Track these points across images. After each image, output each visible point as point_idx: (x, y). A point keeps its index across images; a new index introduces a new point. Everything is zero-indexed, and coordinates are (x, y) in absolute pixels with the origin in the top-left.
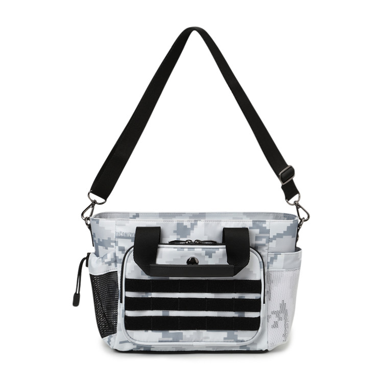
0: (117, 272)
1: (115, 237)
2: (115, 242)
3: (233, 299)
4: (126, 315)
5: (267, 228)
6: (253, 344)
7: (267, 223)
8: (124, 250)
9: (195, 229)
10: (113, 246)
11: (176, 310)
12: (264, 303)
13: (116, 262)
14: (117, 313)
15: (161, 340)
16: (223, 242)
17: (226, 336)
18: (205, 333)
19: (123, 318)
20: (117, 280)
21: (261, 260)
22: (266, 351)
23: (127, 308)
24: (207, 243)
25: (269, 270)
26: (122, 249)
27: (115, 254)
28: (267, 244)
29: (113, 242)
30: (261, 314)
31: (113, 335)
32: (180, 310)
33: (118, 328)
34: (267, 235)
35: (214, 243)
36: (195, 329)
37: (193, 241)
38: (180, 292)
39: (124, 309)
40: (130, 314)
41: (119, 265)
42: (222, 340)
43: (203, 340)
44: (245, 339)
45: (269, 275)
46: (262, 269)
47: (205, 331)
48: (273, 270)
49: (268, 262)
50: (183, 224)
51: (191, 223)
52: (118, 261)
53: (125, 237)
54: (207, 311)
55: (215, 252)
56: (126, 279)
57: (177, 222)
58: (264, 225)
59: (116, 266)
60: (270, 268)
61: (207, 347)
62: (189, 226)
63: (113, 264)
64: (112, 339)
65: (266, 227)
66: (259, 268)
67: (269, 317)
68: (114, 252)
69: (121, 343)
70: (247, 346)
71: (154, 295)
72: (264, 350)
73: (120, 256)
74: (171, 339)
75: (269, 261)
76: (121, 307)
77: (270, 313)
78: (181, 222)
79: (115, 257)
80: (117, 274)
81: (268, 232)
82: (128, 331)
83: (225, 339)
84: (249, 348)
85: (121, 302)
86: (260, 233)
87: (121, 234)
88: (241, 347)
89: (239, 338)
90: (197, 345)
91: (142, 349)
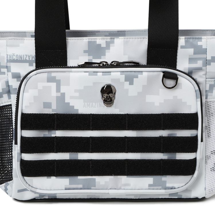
0: (11, 105)
1: (6, 61)
2: (7, 67)
3: (161, 138)
4: (23, 158)
5: (204, 47)
6: (186, 191)
7: (203, 40)
8: (20, 77)
9: (111, 48)
10: (4, 73)
11: (86, 152)
12: (202, 141)
13: (9, 92)
14: (12, 157)
15: (68, 187)
16: (147, 63)
17: (152, 183)
18: (124, 179)
19: (19, 163)
20: (12, 116)
21: (197, 88)
23: (24, 150)
24: (127, 64)
25: (208, 100)
26: (16, 76)
27: (7, 82)
28: (204, 68)
29: (3, 67)
30: (198, 155)
31: (9, 182)
32: (92, 152)
33: (13, 174)
34: (204, 56)
36: (111, 175)
37: (109, 63)
38: (92, 130)
39: (19, 151)
40: (28, 157)
41: (14, 97)
42: (147, 187)
43: (123, 188)
44: (176, 185)
45: (208, 107)
46: (199, 100)
47: (125, 177)
48: (213, 100)
49: (206, 91)
50: (96, 41)
51: (106, 42)
52: (11, 91)
53: (20, 60)
54: (127, 152)
56: (23, 114)
57: (87, 40)
58: (199, 43)
59: (10, 98)
60: (209, 97)
61: (127, 195)
62: (104, 45)
63: (5, 96)
64: (9, 187)
65: (202, 46)
67: (207, 158)
68: (5, 80)
69: (19, 191)
71: (59, 134)
72: (200, 198)
73: (15, 84)
74: (80, 186)
75: (208, 89)
76: (16, 149)
77: (209, 154)
78: (93, 40)
79: (8, 86)
80: (11, 108)
81: (205, 51)
82: (25, 178)
83: (150, 185)
84: (181, 195)
85: (16, 143)
86: (195, 53)
87: (15, 58)
88: (171, 194)
89: (168, 185)
90: (113, 193)
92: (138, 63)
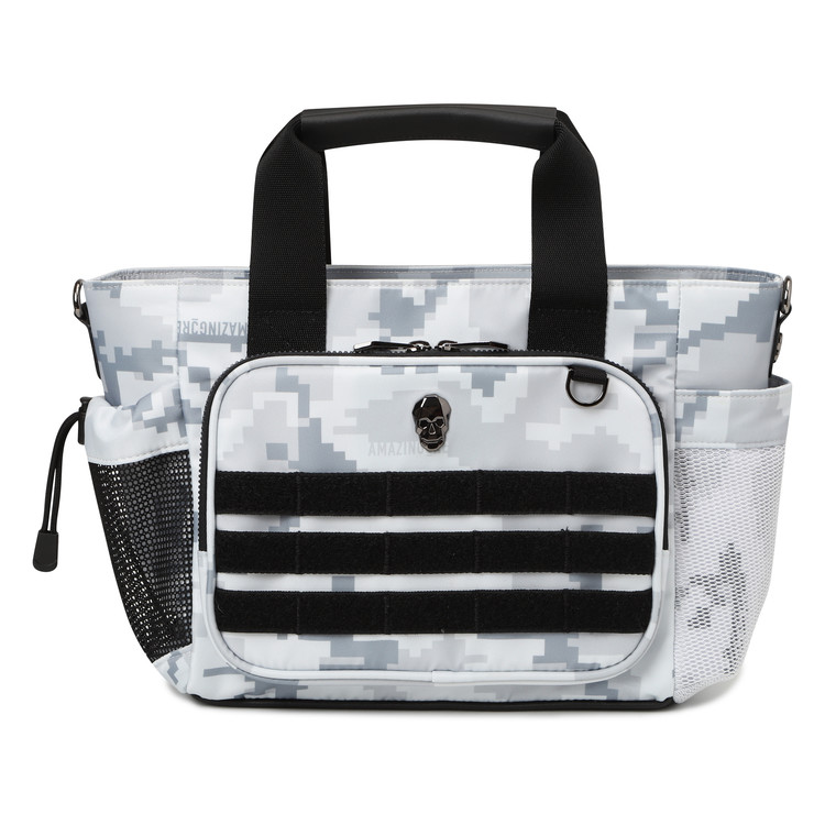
0: (186, 452)
1: (175, 338)
2: (177, 353)
3: (564, 535)
4: (220, 586)
5: (672, 306)
6: (627, 677)
7: (668, 288)
8: (209, 379)
9: (438, 307)
10: (169, 369)
11: (376, 573)
12: (666, 547)
13: (181, 418)
14: (191, 585)
15: (327, 663)
16: (529, 346)
17: (541, 652)
18: (470, 643)
19: (211, 597)
20: (190, 480)
21: (654, 411)
22: (669, 704)
23: (223, 563)
24: (476, 349)
25: (683, 445)
26: (199, 376)
27: (177, 393)
28: (670, 360)
29: (168, 353)
30: (657, 582)
31: (181, 650)
32: (389, 572)
33: (194, 627)
34: (670, 329)
35: (501, 349)
36: (438, 632)
37: (433, 344)
38: (391, 515)
39: (212, 567)
40: (232, 582)
41: (194, 430)
42: (529, 663)
43: (467, 666)
44: (602, 660)
45: (682, 463)
46: (659, 440)
47: (474, 636)
48: (694, 445)
49: (676, 420)
50: (401, 291)
51: (426, 292)
52: (188, 415)
53: (209, 337)
54: (478, 571)
55: (503, 379)
56: (218, 474)
57: (379, 287)
58: (661, 297)
59: (183, 433)
60: (683, 437)
61: (478, 689)
62: (420, 301)
63: (173, 427)
64: (180, 663)
65: (666, 303)
66: (650, 434)
67: (680, 593)
68: (173, 386)
69: (209, 673)
70: (610, 686)
71: (307, 524)
72: (662, 699)
73: (196, 397)
74: (359, 661)
75: (680, 415)
76: (203, 562)
77: (684, 582)
78: (392, 288)
79: (180, 402)
80: (188, 460)
81: (674, 318)
82: (228, 636)
83: (537, 660)
84: (616, 692)
85: (203, 547)
86: (649, 322)
87: (197, 329)
88: (590, 687)
89: (583, 659)
90: (445, 684)
91: (272, 695)
92: (505, 346)
